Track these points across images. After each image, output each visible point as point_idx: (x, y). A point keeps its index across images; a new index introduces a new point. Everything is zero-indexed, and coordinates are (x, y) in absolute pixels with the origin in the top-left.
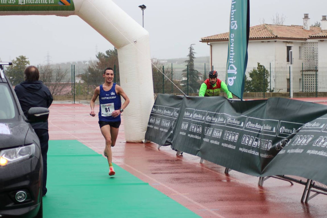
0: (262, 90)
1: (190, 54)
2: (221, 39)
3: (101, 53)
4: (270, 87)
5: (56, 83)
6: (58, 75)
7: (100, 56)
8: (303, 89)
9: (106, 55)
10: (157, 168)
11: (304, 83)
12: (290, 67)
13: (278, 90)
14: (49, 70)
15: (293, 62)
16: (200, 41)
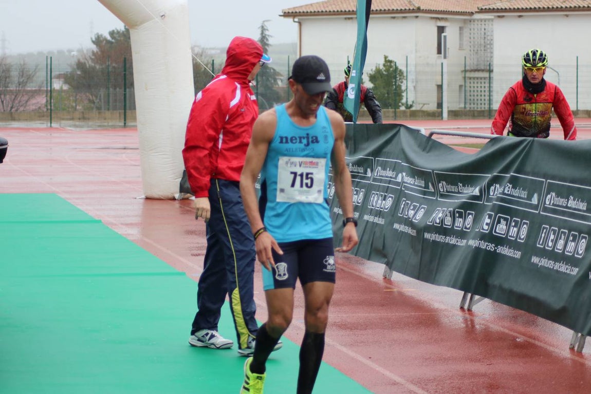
0: (391, 106)
1: (262, 39)
2: (318, 12)
3: (100, 34)
4: (407, 98)
5: (18, 89)
6: (21, 74)
7: (98, 41)
8: (465, 105)
9: (109, 38)
10: (202, 245)
11: (468, 94)
12: (442, 64)
13: (421, 105)
14: (5, 65)
15: (447, 55)
16: (280, 16)
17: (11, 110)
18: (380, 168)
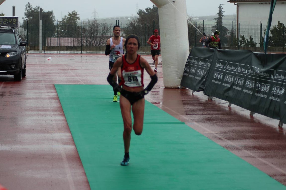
0: (281, 46)
1: (219, 13)
2: (247, 0)
3: (141, 10)
5: (102, 35)
6: (104, 28)
7: (140, 13)
9: (145, 12)
10: (192, 110)
14: (96, 24)
16: (228, 2)
17: (99, 45)
18: (277, 75)
